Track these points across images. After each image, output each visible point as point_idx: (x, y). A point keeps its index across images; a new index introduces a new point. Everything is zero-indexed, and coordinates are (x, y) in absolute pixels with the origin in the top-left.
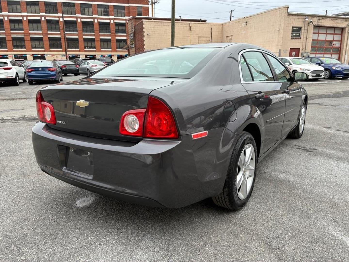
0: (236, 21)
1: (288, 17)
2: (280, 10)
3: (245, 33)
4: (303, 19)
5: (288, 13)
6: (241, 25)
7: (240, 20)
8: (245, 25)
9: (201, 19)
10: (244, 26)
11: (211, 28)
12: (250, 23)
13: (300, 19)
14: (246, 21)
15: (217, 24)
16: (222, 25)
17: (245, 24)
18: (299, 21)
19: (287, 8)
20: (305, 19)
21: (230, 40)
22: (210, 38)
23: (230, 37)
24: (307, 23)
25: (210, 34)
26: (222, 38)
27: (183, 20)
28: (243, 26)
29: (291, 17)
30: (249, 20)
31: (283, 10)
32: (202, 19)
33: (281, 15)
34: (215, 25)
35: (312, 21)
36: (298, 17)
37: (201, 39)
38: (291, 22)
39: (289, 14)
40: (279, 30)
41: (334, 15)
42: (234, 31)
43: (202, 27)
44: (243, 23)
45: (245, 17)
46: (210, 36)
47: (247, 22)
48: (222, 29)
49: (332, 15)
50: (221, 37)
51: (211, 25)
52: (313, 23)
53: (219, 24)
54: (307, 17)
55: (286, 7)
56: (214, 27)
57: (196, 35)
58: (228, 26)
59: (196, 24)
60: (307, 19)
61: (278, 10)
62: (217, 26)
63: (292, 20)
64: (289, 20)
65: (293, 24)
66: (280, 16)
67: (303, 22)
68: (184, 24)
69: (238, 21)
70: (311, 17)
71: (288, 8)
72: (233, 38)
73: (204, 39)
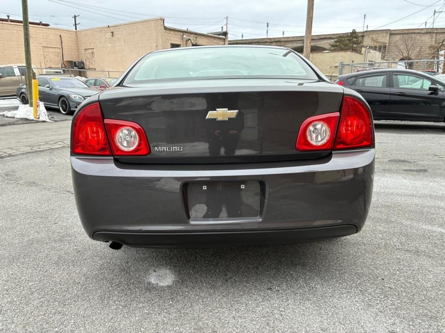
0: (96, 30)
1: (164, 31)
2: (155, 22)
3: (112, 46)
4: (181, 35)
5: (164, 27)
6: (105, 36)
7: (102, 29)
8: (111, 36)
9: (41, 22)
10: (110, 38)
11: (60, 36)
12: (118, 34)
13: (178, 36)
14: (112, 31)
15: (68, 31)
16: (75, 33)
17: (110, 34)
18: (177, 38)
19: (162, 21)
20: (183, 36)
21: (91, 54)
22: (61, 49)
23: (90, 51)
24: (185, 40)
25: (60, 44)
26: (78, 50)
27: (12, 21)
28: (108, 37)
29: (168, 32)
30: (115, 30)
31: (159, 23)
32: (43, 23)
33: (156, 28)
34: (65, 32)
35: (190, 39)
36: (176, 33)
37: (47, 50)
38: (169, 38)
39: (166, 28)
40: (157, 46)
41: (210, 33)
42: (95, 43)
43: (47, 33)
44: (107, 33)
45: (108, 26)
46: (60, 47)
47: (112, 33)
48: (77, 39)
49: (208, 33)
50: (76, 50)
51: (59, 31)
52: (191, 41)
53: (71, 31)
54: (184, 33)
55: (161, 19)
56: (65, 34)
57: (38, 43)
58: (86, 35)
59: (37, 28)
60: (185, 36)
61: (152, 22)
62: (68, 33)
63: (169, 35)
64: (166, 35)
65: (171, 40)
66: (155, 30)
67: (181, 39)
68: (17, 26)
69: (99, 30)
70: (188, 34)
71: (164, 20)
72: (95, 51)
73: (51, 50)
